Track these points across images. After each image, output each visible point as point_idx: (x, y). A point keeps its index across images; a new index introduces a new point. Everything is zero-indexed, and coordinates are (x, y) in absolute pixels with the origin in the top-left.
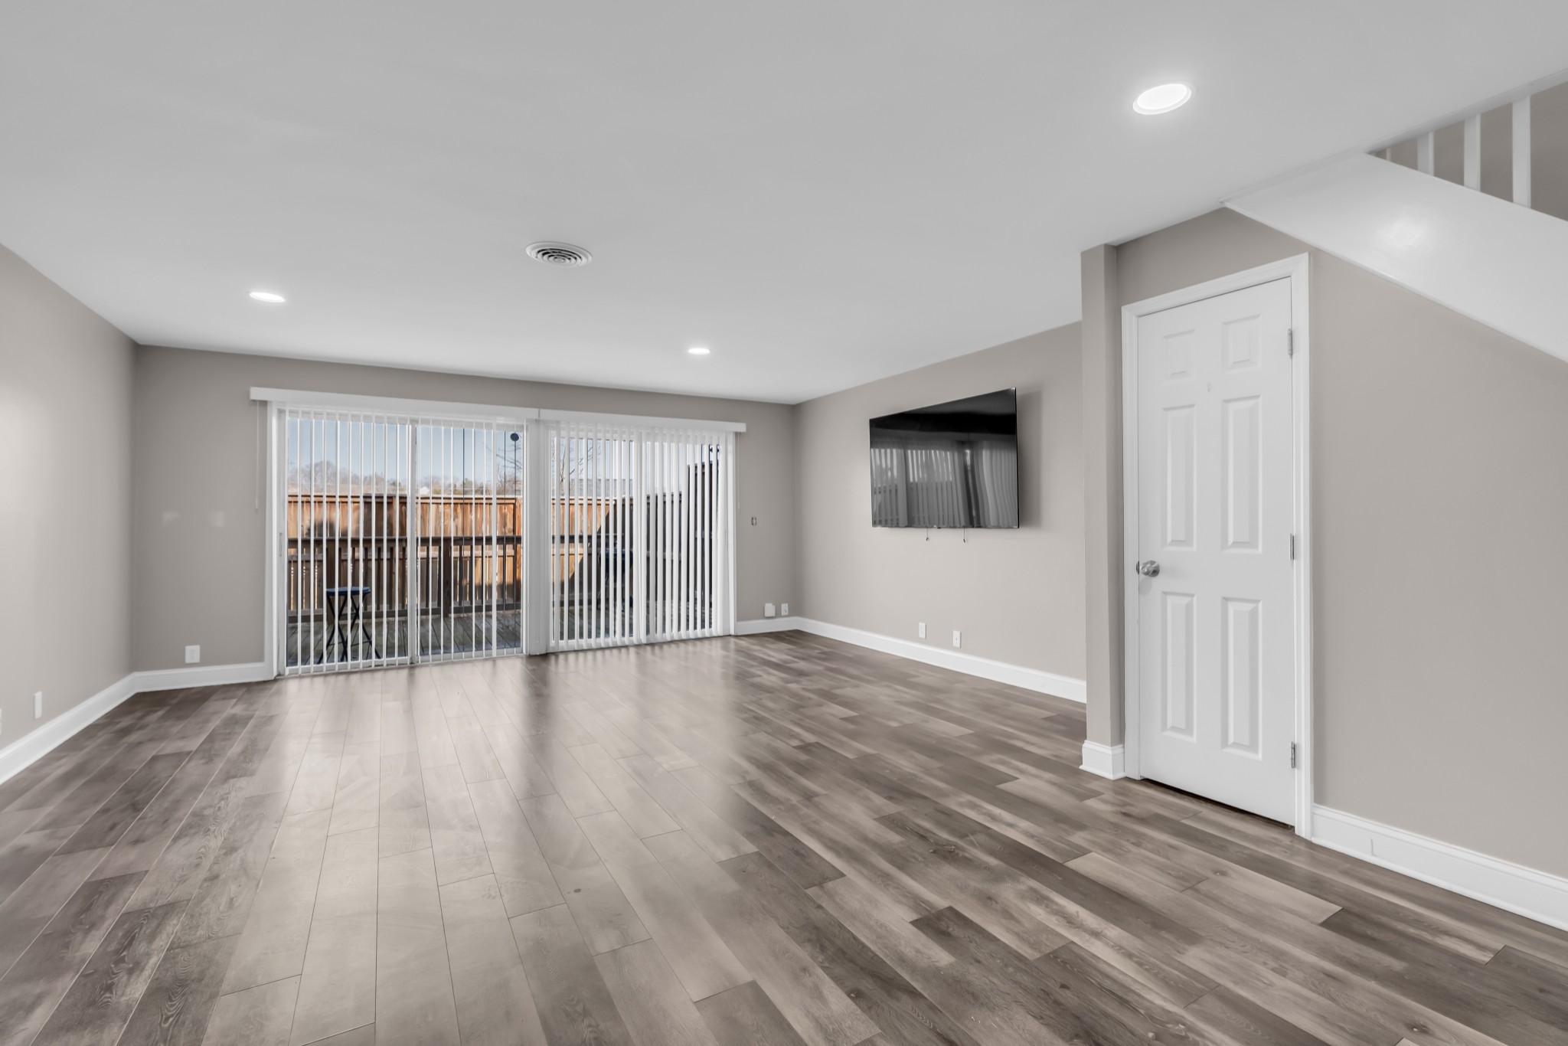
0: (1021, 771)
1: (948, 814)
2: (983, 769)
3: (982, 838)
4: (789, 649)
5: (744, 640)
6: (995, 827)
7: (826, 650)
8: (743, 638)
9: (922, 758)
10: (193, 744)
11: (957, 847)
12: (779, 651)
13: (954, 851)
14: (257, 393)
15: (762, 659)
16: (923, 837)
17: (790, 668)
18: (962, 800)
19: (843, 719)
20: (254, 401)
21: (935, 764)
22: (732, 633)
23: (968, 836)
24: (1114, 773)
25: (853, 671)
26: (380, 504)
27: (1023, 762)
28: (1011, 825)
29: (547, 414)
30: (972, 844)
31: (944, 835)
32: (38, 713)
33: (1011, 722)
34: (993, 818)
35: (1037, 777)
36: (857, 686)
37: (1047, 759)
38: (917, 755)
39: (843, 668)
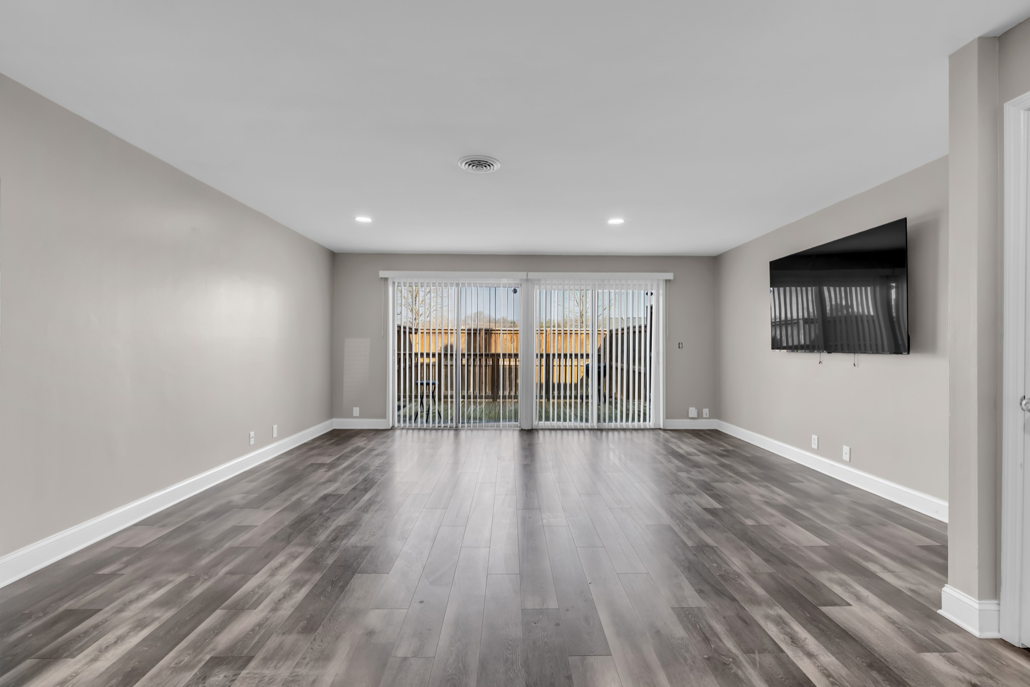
0: (859, 598)
1: (748, 622)
2: (815, 586)
3: (768, 660)
4: (699, 444)
5: (668, 434)
6: (789, 651)
7: (730, 448)
8: (669, 432)
9: (756, 560)
10: (328, 460)
11: (735, 660)
12: (690, 445)
13: (729, 665)
14: (383, 274)
15: (673, 449)
16: (706, 640)
17: (689, 460)
18: (772, 612)
19: (705, 509)
20: (382, 278)
21: (765, 569)
22: (662, 427)
23: (754, 653)
24: (981, 630)
25: (742, 469)
26: (475, 334)
27: (867, 588)
28: (810, 655)
29: (532, 275)
30: (753, 663)
31: (730, 644)
32: (275, 435)
33: (877, 543)
34: (794, 640)
35: (875, 609)
36: (737, 482)
37: (898, 592)
38: (753, 555)
39: (736, 465)
